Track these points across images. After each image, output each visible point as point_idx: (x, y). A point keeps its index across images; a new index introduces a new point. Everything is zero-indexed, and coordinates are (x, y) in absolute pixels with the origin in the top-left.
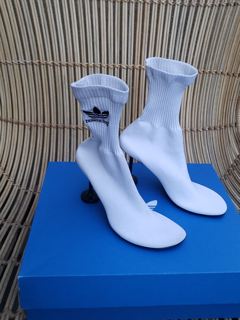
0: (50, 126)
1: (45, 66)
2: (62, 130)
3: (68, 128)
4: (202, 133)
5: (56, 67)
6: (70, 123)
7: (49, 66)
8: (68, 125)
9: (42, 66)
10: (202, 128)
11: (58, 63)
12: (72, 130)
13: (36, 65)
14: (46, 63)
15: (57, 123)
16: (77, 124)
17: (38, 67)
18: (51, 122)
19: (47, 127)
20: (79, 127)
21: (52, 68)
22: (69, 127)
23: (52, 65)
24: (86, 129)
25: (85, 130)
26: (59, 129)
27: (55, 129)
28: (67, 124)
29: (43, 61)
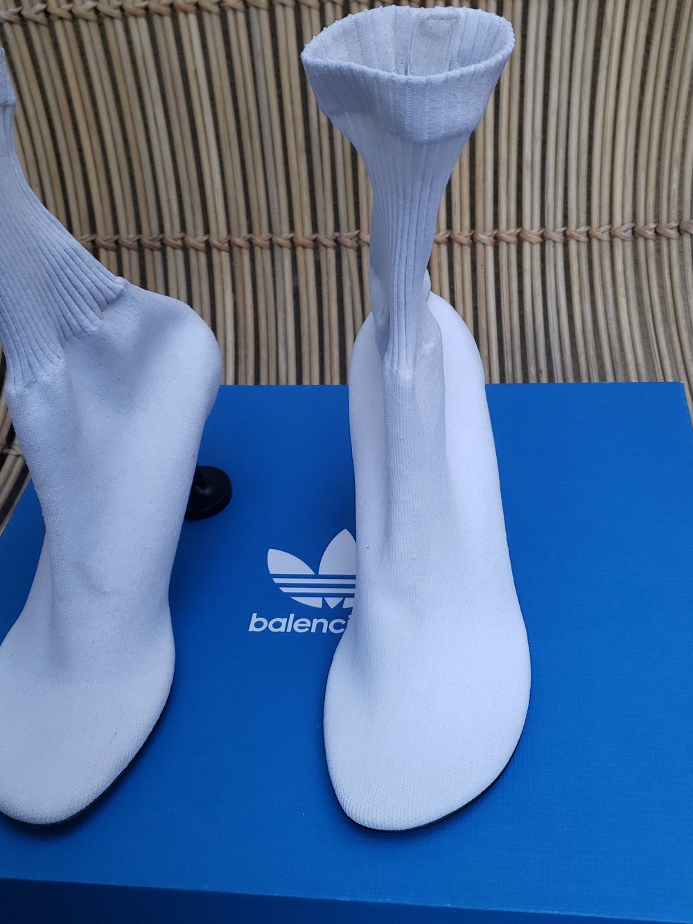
0: (117, 242)
1: (69, 25)
2: (158, 255)
3: (179, 246)
4: (674, 244)
5: (107, 22)
6: (183, 228)
7: (82, 24)
8: (178, 234)
9: (58, 26)
10: (676, 225)
11: (115, 9)
12: (192, 253)
13: (36, 23)
14: (70, 12)
15: (139, 230)
16: (207, 231)
17: (45, 30)
18: (116, 230)
19: (107, 249)
20: (214, 241)
21: (94, 28)
22: (179, 243)
23: (92, 15)
24: (240, 247)
25: (236, 250)
26: (148, 254)
27: (135, 255)
28: (172, 232)
29: (59, 6)
